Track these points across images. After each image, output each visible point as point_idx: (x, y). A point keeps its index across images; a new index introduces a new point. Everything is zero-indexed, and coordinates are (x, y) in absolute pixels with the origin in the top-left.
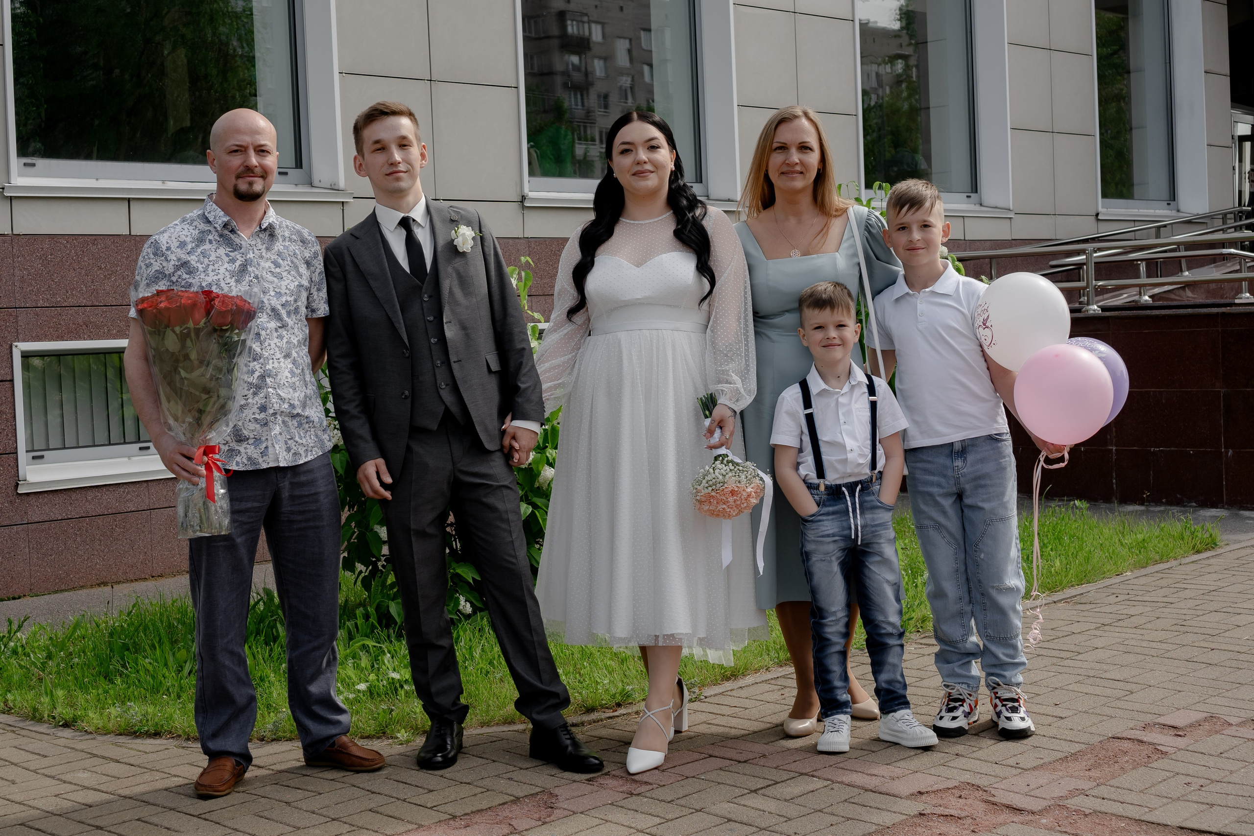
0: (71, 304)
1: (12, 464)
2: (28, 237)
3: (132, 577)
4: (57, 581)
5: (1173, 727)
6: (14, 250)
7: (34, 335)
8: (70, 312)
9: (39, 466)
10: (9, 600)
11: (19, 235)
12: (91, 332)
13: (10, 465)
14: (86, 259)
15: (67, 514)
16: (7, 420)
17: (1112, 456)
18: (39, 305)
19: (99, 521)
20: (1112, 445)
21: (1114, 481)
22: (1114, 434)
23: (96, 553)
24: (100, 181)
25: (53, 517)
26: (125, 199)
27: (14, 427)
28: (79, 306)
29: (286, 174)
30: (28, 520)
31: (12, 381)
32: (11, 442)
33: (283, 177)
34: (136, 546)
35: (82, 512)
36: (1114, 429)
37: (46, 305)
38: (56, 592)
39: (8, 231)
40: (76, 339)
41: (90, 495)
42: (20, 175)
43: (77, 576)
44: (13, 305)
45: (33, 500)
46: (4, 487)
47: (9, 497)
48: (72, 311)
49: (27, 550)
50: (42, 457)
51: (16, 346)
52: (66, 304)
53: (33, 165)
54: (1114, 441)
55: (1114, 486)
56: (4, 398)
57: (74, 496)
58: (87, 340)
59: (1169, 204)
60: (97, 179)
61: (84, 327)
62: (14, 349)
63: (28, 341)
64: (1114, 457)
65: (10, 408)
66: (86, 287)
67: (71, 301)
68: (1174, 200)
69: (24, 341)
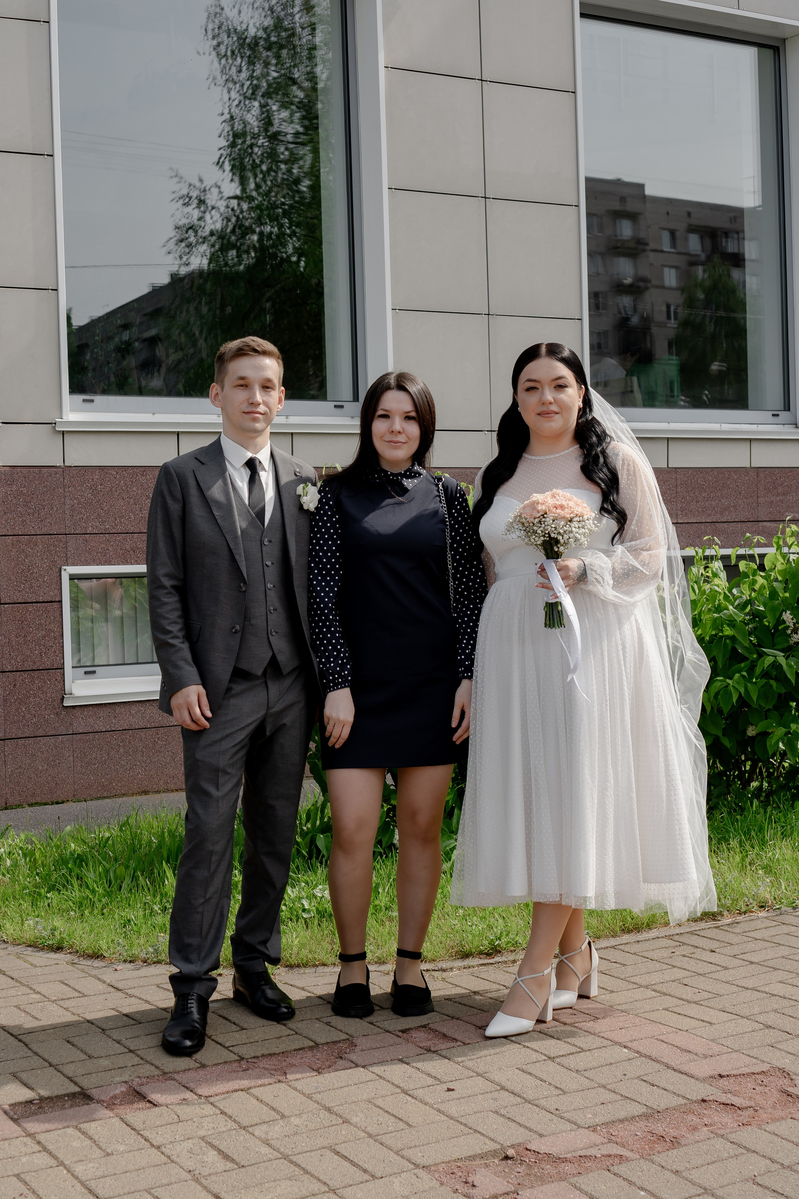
0: (119, 531)
1: (59, 678)
2: (80, 468)
3: (173, 787)
4: (100, 788)
6: (66, 481)
7: (82, 560)
8: (118, 539)
9: (91, 681)
10: (52, 804)
11: (70, 467)
12: (138, 557)
13: (56, 680)
14: (135, 489)
15: (110, 727)
16: (55, 638)
18: (88, 532)
19: (142, 734)
23: (138, 763)
24: (156, 415)
25: (97, 729)
26: (174, 432)
27: (61, 644)
28: (127, 533)
29: (342, 407)
30: (73, 731)
31: (60, 601)
32: (58, 658)
33: (339, 410)
34: (178, 759)
35: (125, 724)
37: (94, 532)
38: (98, 798)
39: (60, 463)
40: (123, 564)
41: (134, 709)
42: (72, 410)
43: (120, 785)
44: (63, 531)
45: (78, 713)
46: (50, 700)
47: (55, 709)
48: (120, 537)
49: (72, 758)
50: (94, 672)
51: (65, 570)
52: (114, 531)
53: (92, 401)
56: (52, 618)
57: (118, 709)
58: (134, 564)
60: (154, 414)
61: (132, 552)
62: (63, 572)
63: (77, 565)
65: (58, 626)
66: (134, 515)
67: (119, 529)
69: (73, 564)
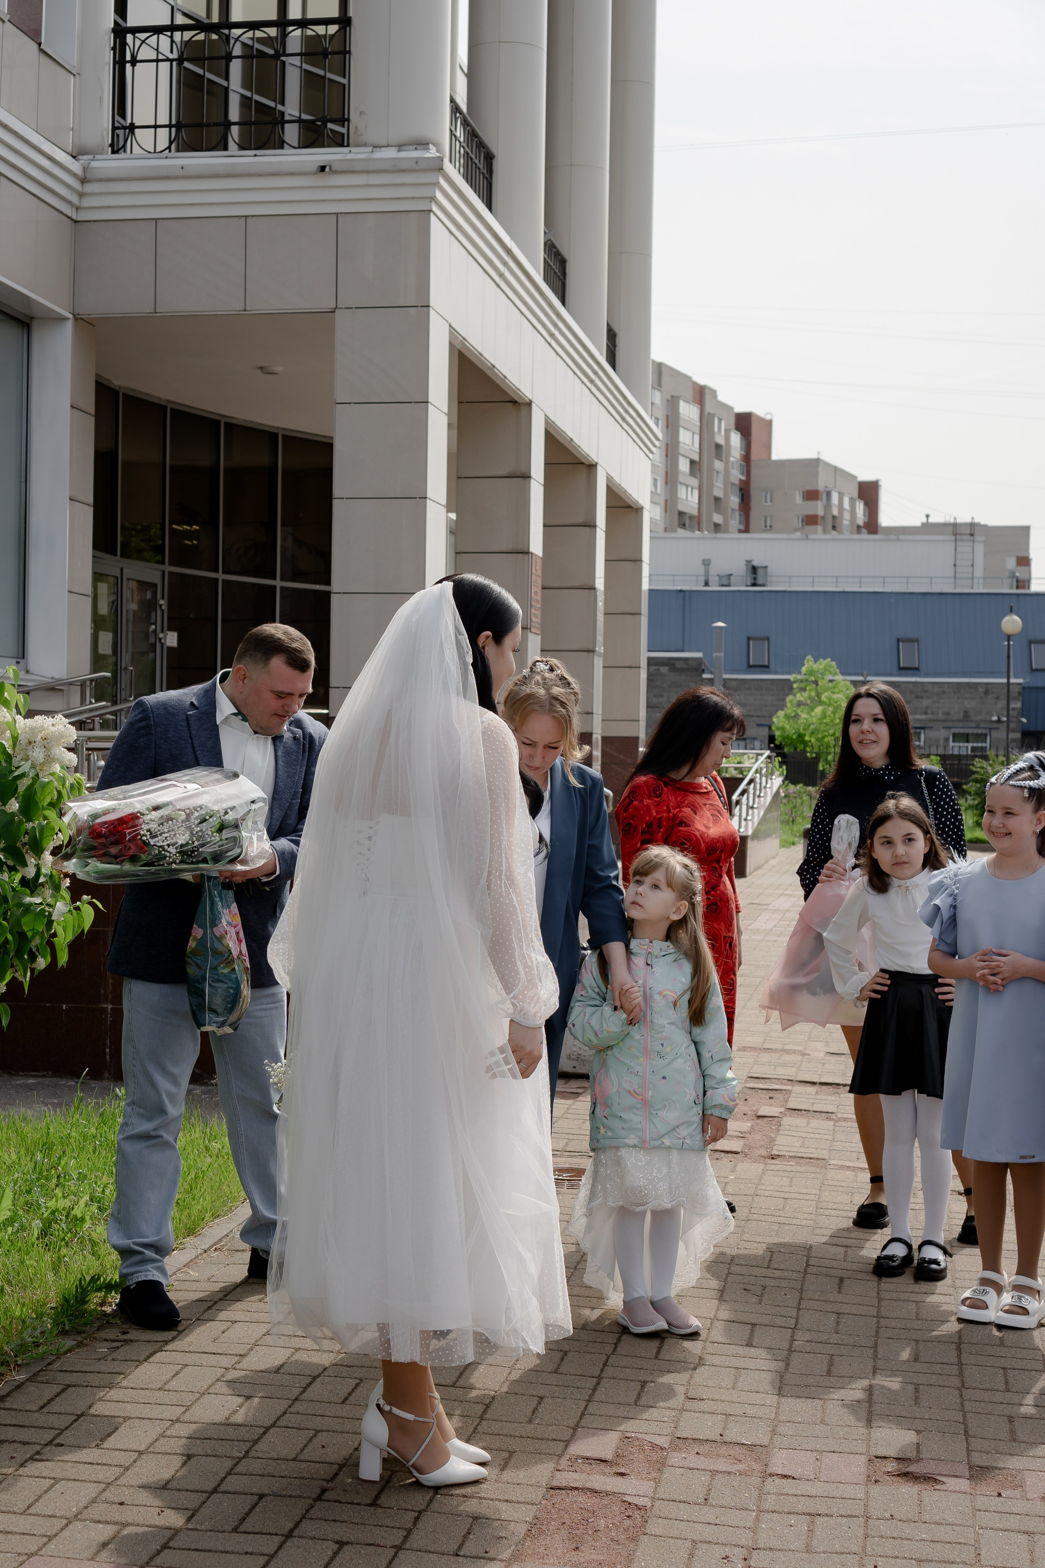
5: (601, 1460)
17: (106, 1016)
20: (106, 1002)
21: (108, 1050)
22: (111, 988)
36: (111, 981)
54: (110, 996)
55: (108, 1057)
59: (18, 663)
64: (109, 1019)
68: (23, 658)
